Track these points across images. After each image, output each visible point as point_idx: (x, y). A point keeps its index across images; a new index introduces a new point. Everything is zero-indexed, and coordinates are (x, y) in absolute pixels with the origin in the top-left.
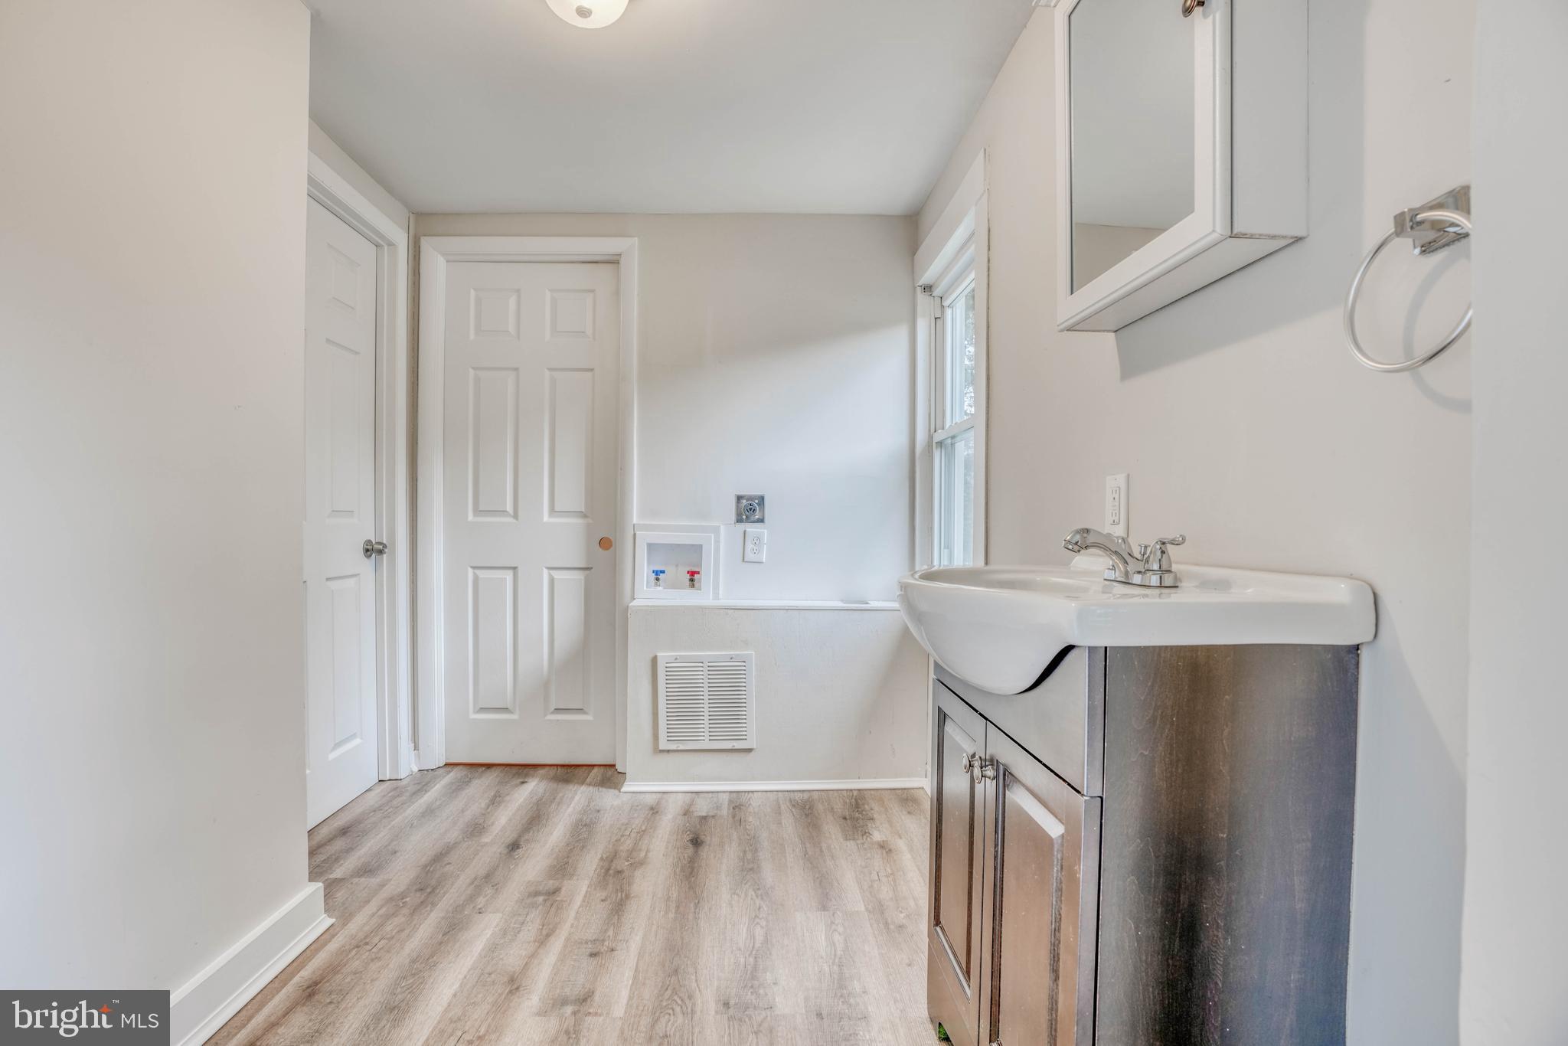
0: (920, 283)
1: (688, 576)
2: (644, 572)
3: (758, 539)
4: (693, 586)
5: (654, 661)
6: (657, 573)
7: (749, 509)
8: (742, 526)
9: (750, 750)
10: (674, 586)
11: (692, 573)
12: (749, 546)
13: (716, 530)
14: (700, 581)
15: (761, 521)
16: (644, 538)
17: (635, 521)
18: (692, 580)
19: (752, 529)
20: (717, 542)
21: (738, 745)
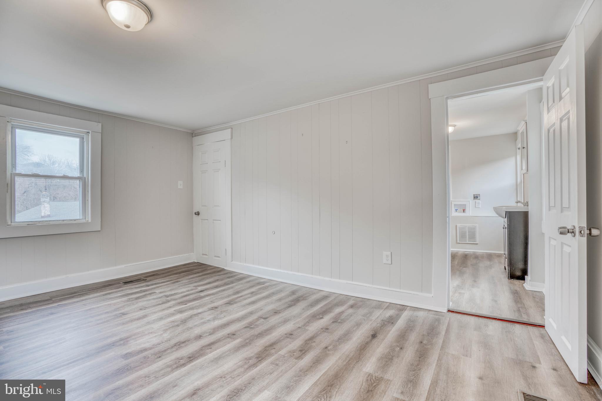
0: (518, 147)
1: (463, 211)
2: (453, 209)
3: (479, 203)
4: (464, 212)
5: (456, 226)
6: (456, 210)
7: (476, 197)
8: (475, 200)
9: (477, 244)
10: (460, 212)
11: (464, 210)
12: (477, 204)
13: (469, 201)
14: (466, 212)
15: (479, 199)
16: (453, 203)
17: (451, 200)
18: (464, 211)
19: (477, 201)
20: (469, 204)
21: (474, 243)
